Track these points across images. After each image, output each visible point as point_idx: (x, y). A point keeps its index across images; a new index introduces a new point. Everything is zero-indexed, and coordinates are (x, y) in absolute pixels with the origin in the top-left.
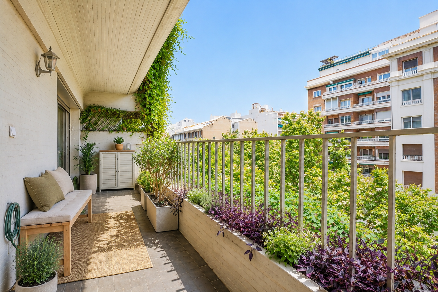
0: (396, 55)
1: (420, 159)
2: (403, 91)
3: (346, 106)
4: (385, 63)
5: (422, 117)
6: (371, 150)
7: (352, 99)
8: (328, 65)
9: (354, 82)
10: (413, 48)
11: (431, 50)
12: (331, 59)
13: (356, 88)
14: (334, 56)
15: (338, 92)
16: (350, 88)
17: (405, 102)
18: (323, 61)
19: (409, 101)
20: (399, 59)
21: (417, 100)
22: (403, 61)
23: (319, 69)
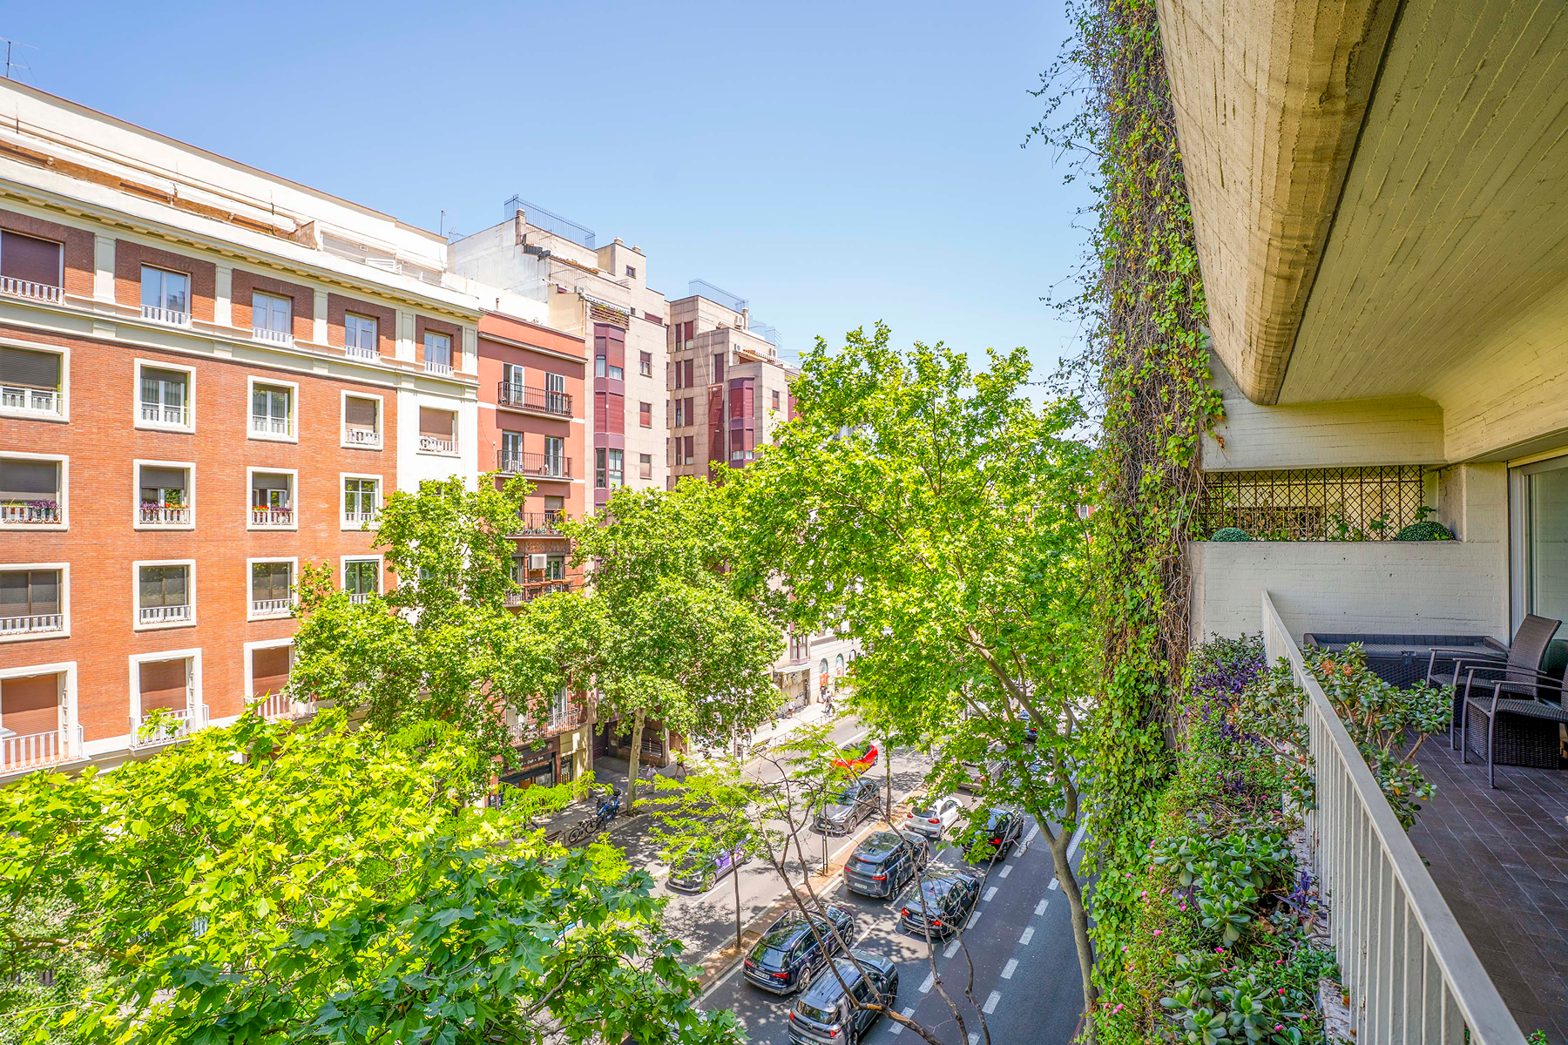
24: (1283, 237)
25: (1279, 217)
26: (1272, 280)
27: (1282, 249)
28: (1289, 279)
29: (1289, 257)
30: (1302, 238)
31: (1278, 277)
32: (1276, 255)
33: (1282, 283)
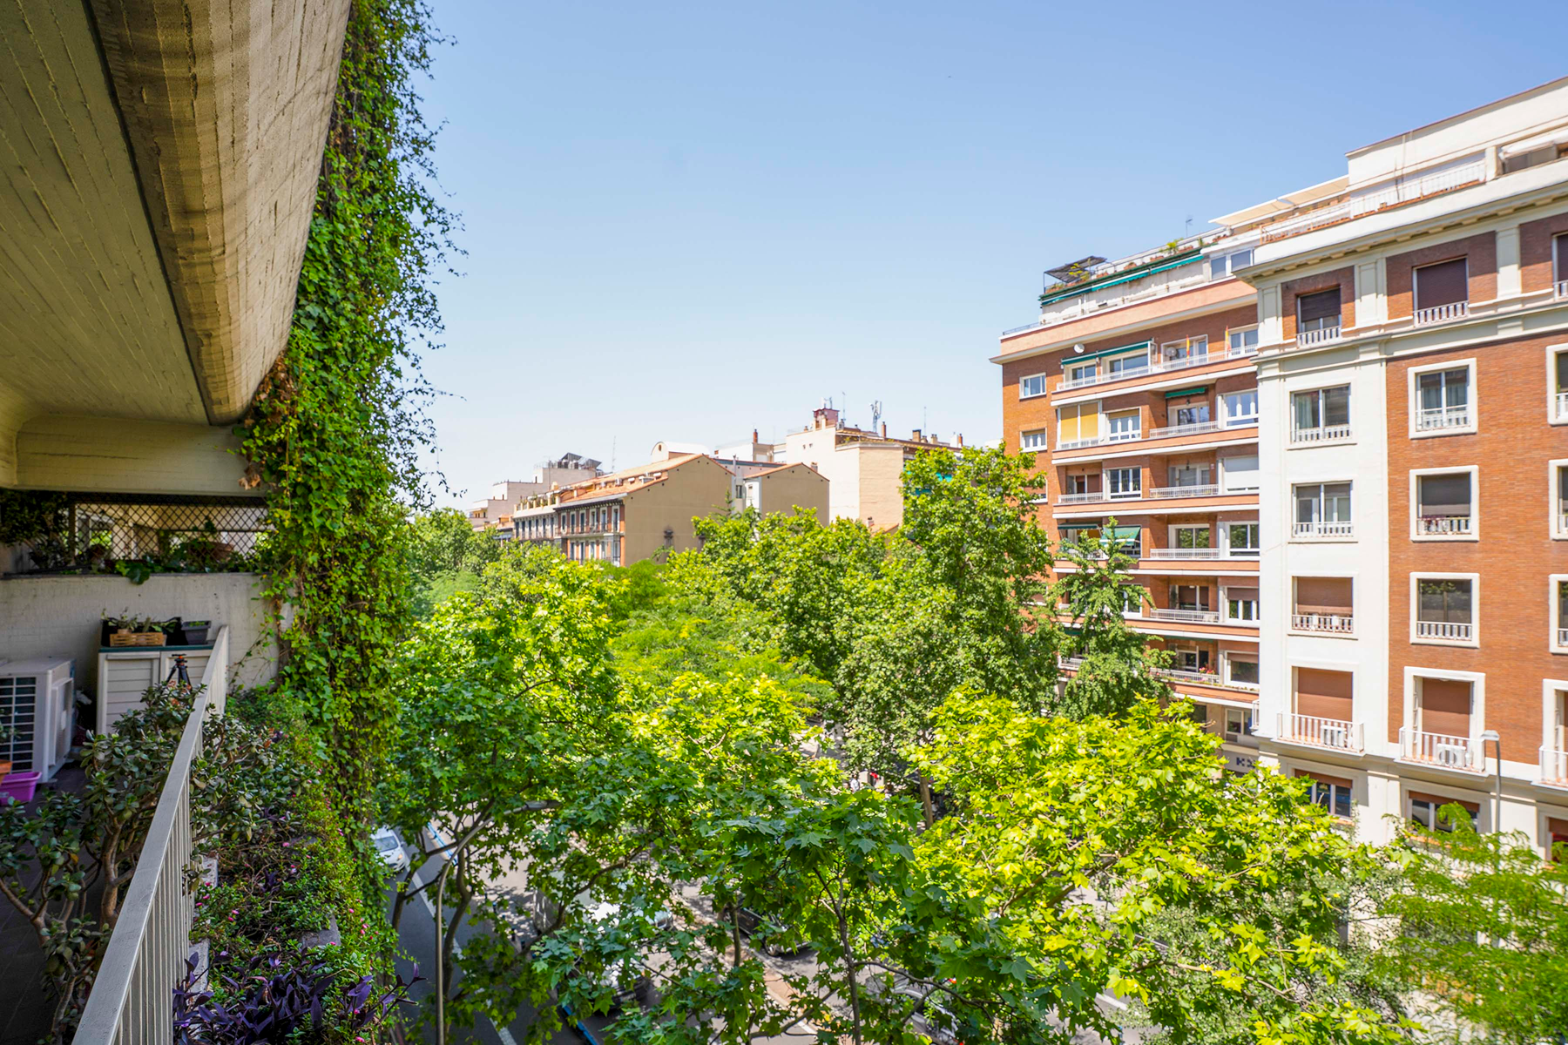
0: (1276, 272)
1: (1346, 626)
2: (1297, 395)
3: (1125, 433)
4: (1243, 292)
5: (1354, 485)
6: (1204, 590)
7: (1144, 410)
8: (1070, 285)
9: (1153, 353)
10: (1327, 254)
11: (1379, 265)
12: (1081, 265)
13: (1158, 372)
14: (1092, 258)
15: (1103, 382)
16: (1137, 371)
17: (1303, 432)
18: (1056, 271)
19: (1315, 431)
20: (1286, 288)
21: (1338, 428)
22: (1297, 296)
23: (1043, 298)
24: (212, 263)
25: (219, 278)
26: (209, 201)
27: (210, 250)
28: (187, 212)
29: (198, 244)
30: (191, 266)
31: (203, 212)
32: (214, 241)
33: (195, 204)
